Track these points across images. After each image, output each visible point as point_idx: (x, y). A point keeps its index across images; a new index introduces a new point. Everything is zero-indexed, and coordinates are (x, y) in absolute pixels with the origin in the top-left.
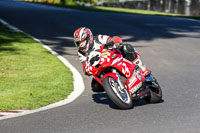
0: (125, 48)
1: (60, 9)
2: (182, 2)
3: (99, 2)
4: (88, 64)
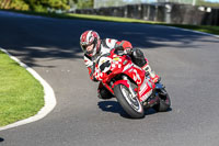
0: (135, 54)
1: (28, 16)
2: (162, 8)
3: (71, 9)
4: (97, 70)
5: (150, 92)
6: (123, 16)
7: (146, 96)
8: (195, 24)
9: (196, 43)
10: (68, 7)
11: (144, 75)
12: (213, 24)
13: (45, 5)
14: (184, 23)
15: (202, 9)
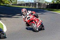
2: (35, 4)
3: (11, 4)
4: (26, 19)
5: (40, 25)
6: (25, 6)
7: (39, 26)
8: (44, 8)
9: (45, 13)
10: (10, 4)
11: (38, 20)
12: (49, 8)
13: (3, 3)
14: (41, 8)
15: (46, 4)
